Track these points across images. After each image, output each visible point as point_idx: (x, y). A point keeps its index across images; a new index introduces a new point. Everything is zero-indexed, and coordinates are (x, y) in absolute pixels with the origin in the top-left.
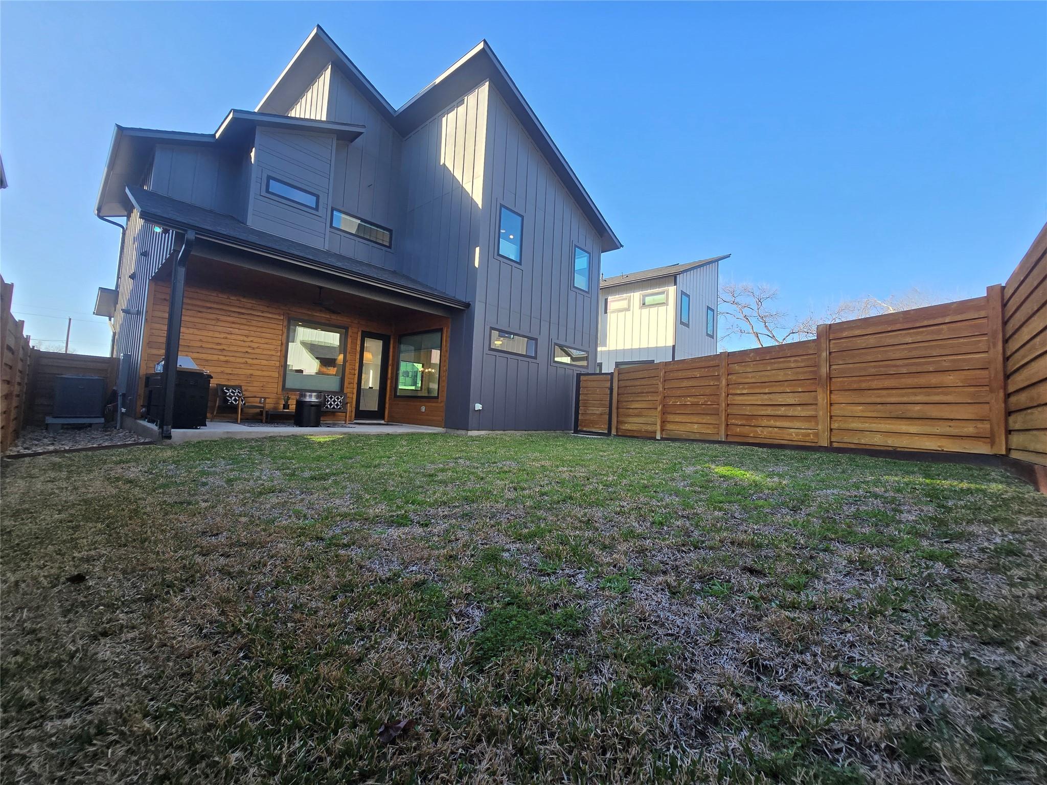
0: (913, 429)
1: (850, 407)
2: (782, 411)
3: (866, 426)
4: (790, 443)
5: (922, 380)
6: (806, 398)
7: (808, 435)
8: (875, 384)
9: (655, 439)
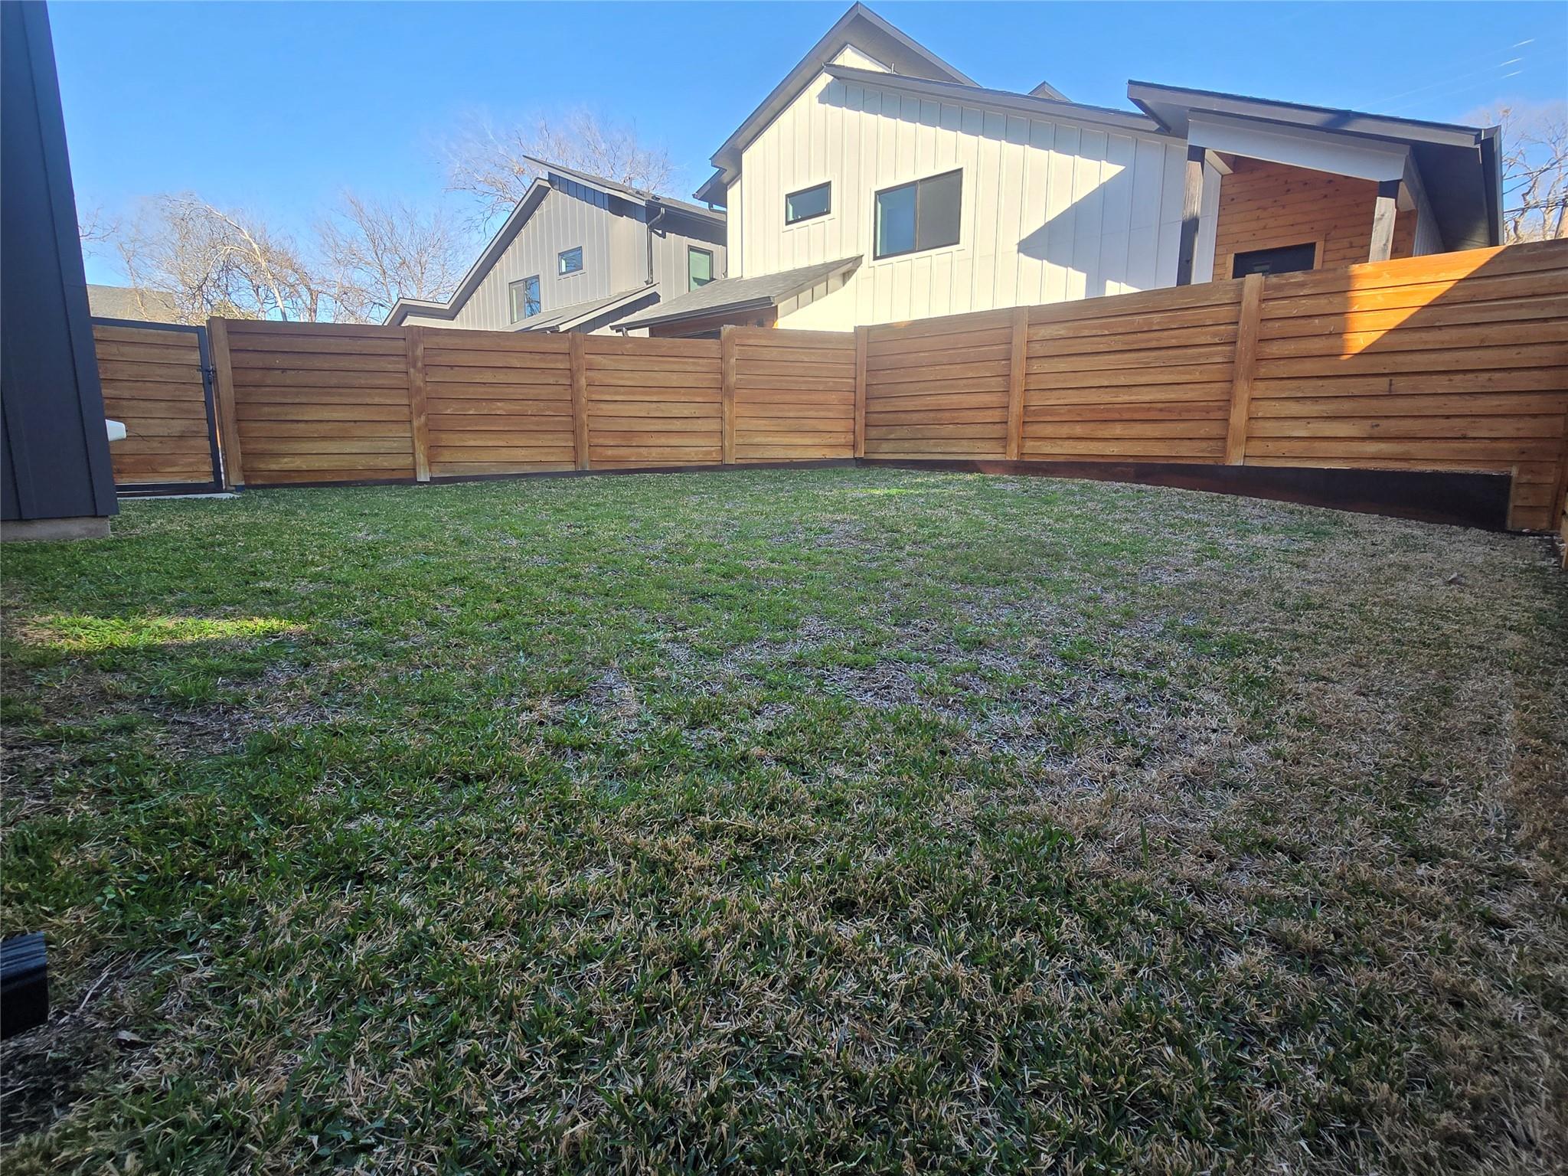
0: (808, 441)
1: (755, 421)
2: (677, 425)
3: (769, 440)
4: (688, 464)
5: (815, 397)
6: (708, 410)
7: (710, 453)
8: (777, 398)
9: (414, 481)
